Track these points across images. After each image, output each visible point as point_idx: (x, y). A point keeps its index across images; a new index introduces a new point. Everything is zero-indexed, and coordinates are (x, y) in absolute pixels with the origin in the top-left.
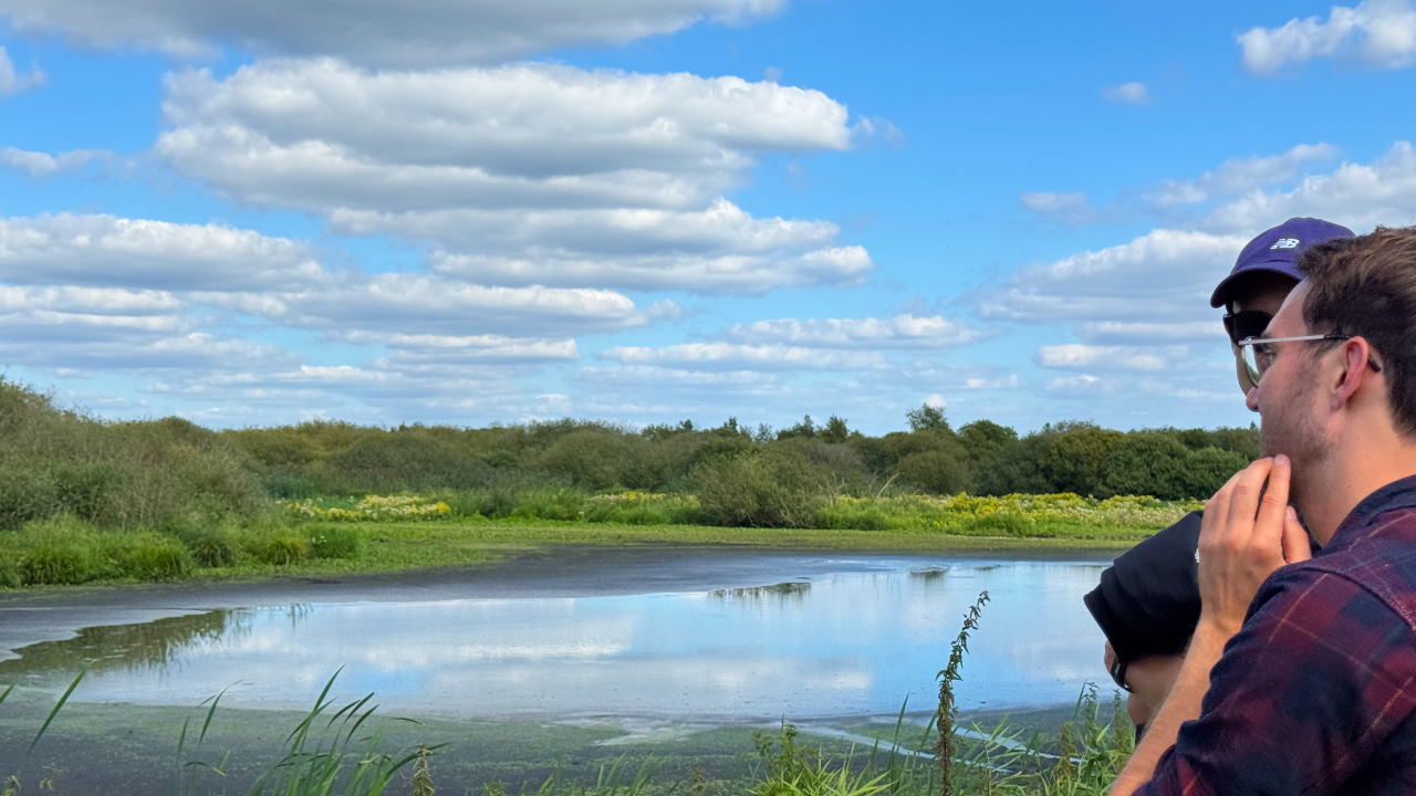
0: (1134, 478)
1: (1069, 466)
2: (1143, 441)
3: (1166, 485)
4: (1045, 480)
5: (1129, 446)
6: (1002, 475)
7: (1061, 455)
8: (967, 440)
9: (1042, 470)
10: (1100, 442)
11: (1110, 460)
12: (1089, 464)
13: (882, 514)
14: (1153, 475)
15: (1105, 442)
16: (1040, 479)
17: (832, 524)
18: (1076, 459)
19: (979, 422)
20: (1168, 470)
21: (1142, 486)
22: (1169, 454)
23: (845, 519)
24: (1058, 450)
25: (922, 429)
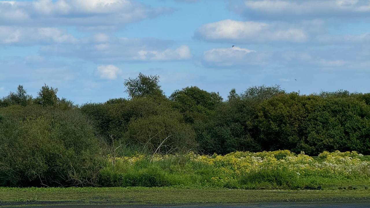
0: (331, 136)
1: (274, 126)
2: (336, 103)
3: (358, 141)
4: (252, 140)
5: (325, 108)
6: (215, 135)
7: (266, 116)
8: (179, 104)
9: (250, 130)
10: (300, 105)
11: (309, 120)
12: (291, 124)
13: (163, 173)
14: (347, 133)
15: (304, 105)
16: (249, 139)
17: (115, 181)
18: (280, 120)
19: (187, 89)
20: (359, 129)
21: (338, 143)
22: (360, 115)
23: (128, 177)
24: (264, 113)
25: (139, 96)
